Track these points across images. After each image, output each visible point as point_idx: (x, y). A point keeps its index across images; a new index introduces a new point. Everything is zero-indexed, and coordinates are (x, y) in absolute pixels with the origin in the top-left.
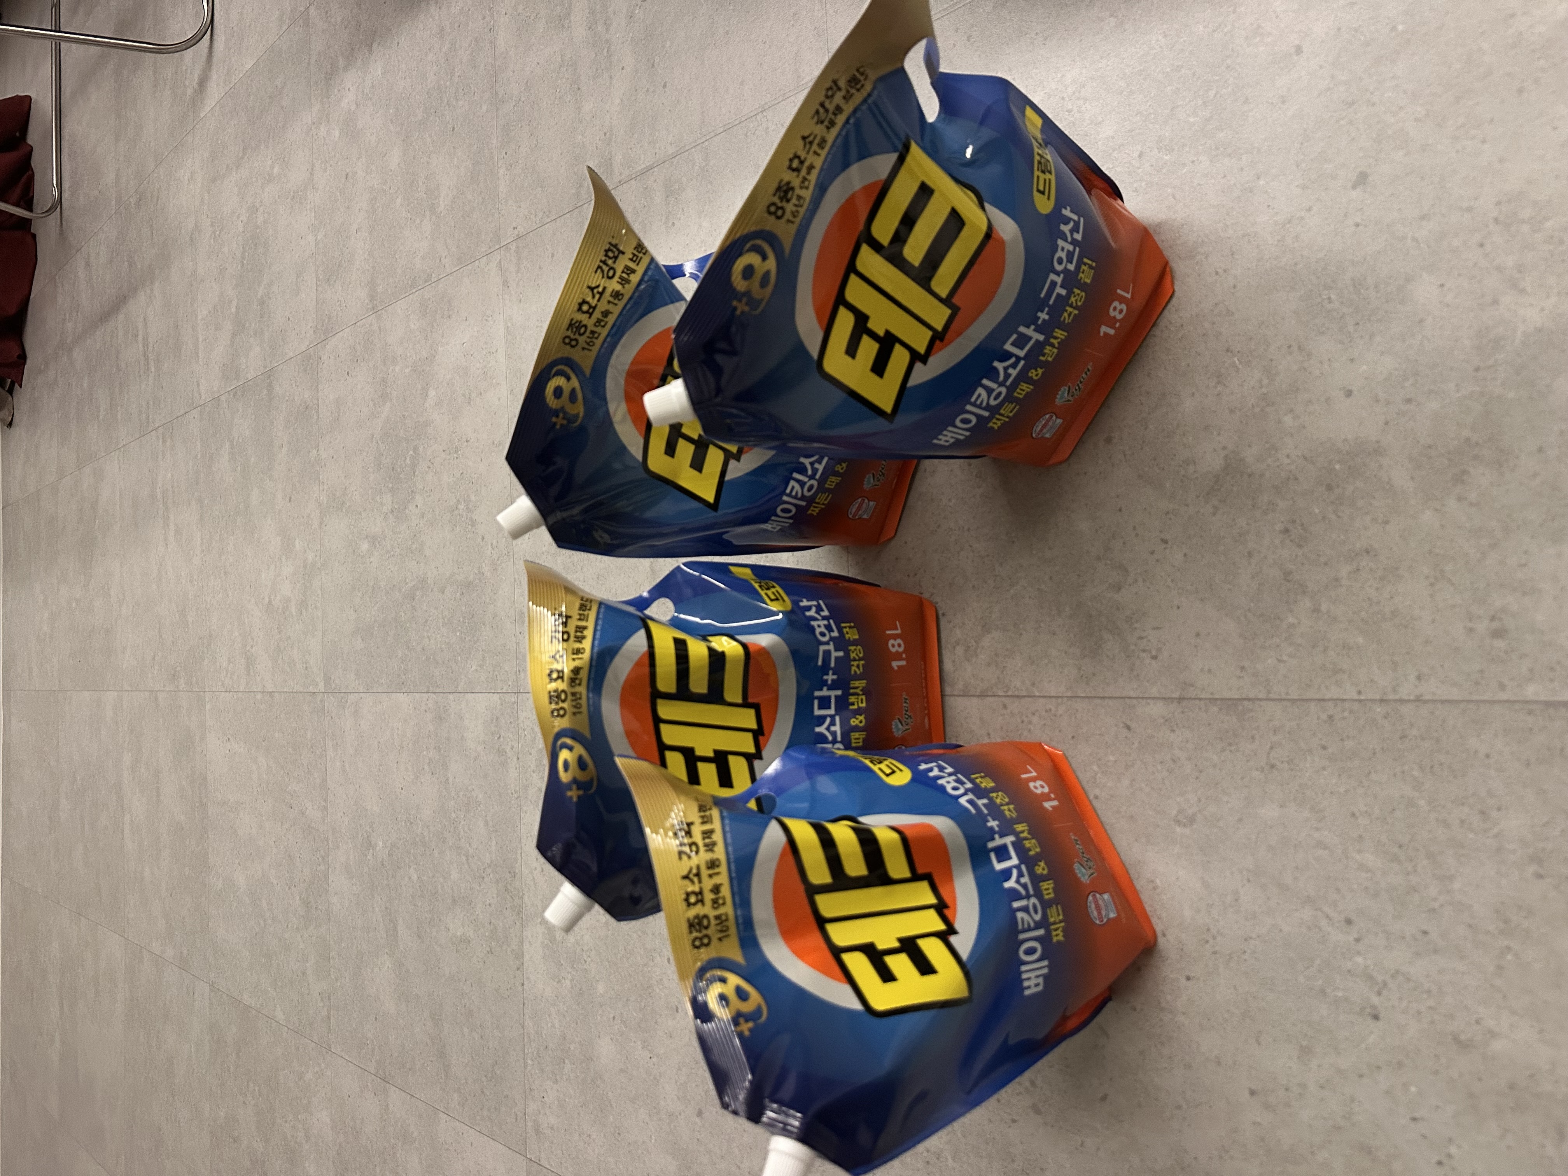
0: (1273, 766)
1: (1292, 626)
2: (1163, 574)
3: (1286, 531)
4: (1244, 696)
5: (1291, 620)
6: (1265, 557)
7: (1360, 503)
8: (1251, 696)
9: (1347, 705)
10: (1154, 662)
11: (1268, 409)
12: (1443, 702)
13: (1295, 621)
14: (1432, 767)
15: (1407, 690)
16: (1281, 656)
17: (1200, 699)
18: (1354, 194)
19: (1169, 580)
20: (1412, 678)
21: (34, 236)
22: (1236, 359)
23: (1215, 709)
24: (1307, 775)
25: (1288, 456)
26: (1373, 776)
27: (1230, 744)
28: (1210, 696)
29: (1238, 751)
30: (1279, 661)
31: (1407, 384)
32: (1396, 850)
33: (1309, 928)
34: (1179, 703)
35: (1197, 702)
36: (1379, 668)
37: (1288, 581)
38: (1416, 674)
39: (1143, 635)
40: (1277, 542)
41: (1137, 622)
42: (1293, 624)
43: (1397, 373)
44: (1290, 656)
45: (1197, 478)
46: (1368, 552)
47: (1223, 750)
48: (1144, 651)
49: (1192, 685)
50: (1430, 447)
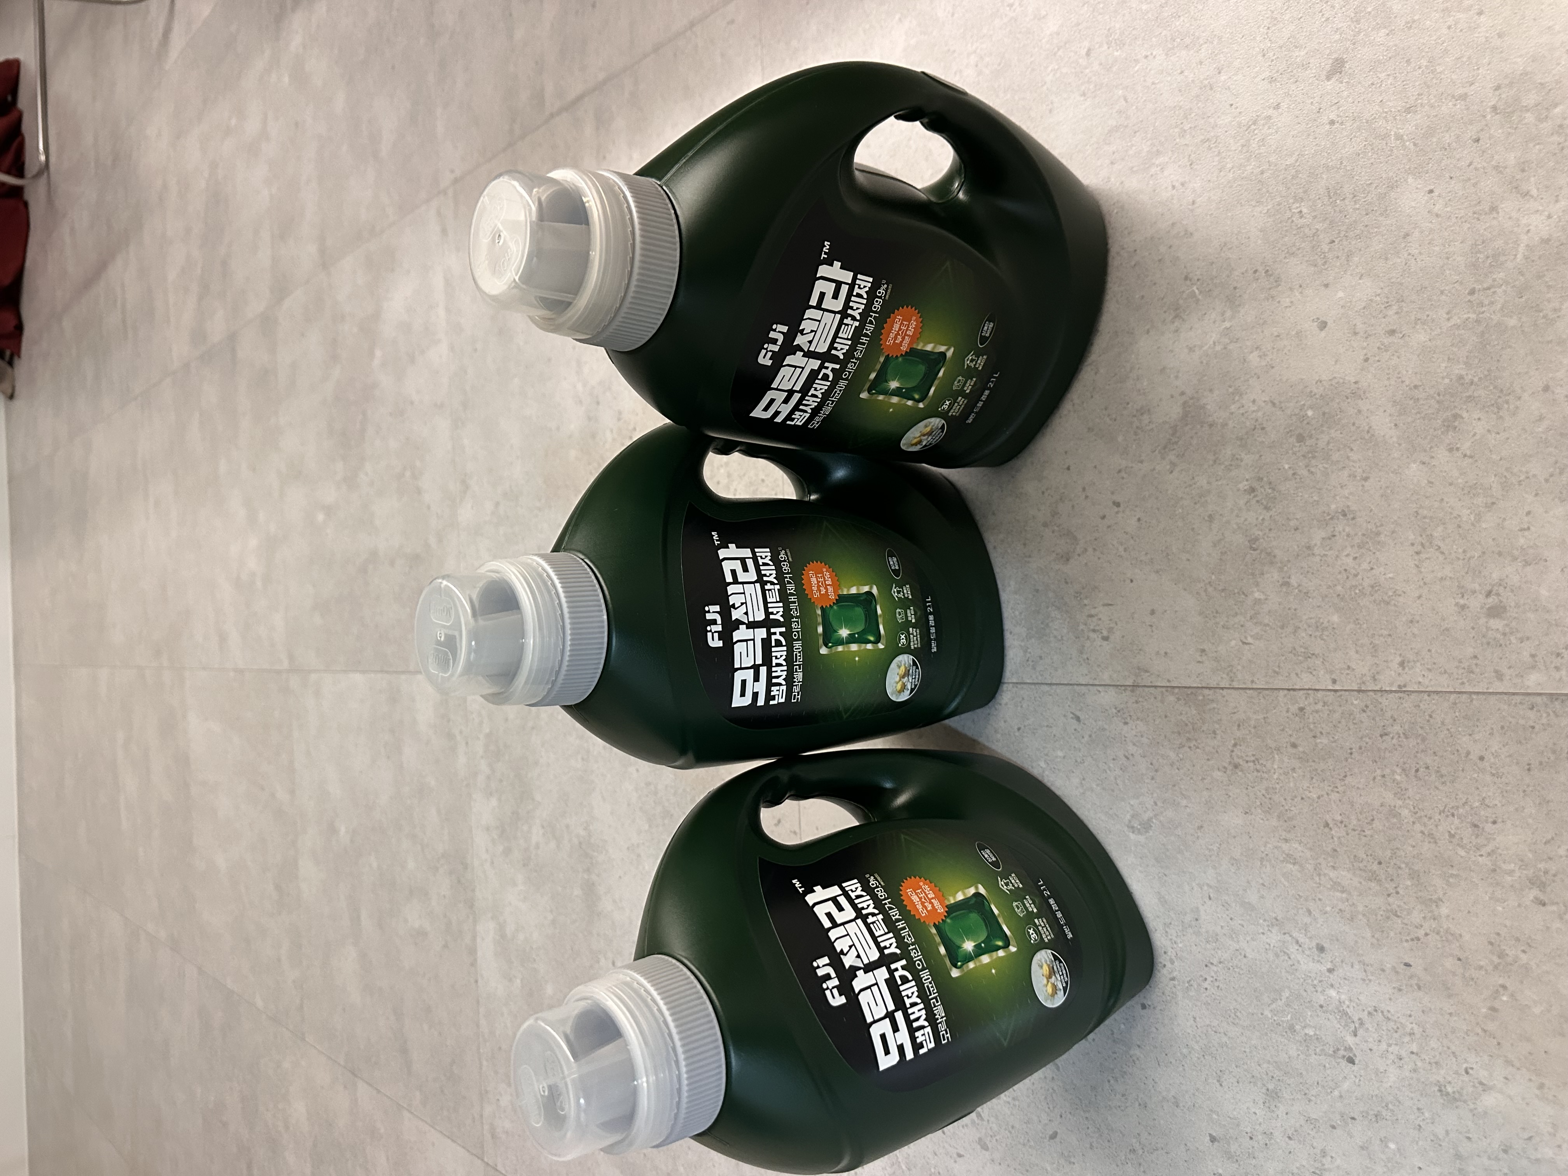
0: (1236, 766)
1: (1257, 602)
2: (1115, 542)
3: (1253, 490)
4: (1204, 685)
5: (1257, 595)
6: (1228, 522)
7: (1335, 457)
8: (1213, 684)
9: (1320, 695)
10: (1105, 643)
11: (1231, 347)
12: (1429, 693)
13: (1262, 597)
14: (1417, 771)
15: (1389, 678)
16: (1246, 638)
17: (1156, 687)
18: (1329, 85)
19: (1121, 549)
20: (1395, 665)
21: (26, 205)
22: (1195, 288)
23: (1172, 698)
24: (1275, 776)
25: (1254, 401)
26: (1349, 780)
27: (1189, 739)
28: (1168, 684)
29: (1198, 748)
30: (1244, 643)
31: (1391, 312)
32: (1375, 867)
33: (1277, 956)
34: (1132, 691)
35: (1152, 690)
36: (1357, 652)
37: (1255, 550)
38: (1398, 659)
39: (1093, 612)
40: (1242, 503)
41: (1086, 598)
42: (1260, 599)
43: (1378, 298)
44: (1257, 637)
45: (1152, 429)
46: (1345, 515)
47: (1182, 746)
48: (1094, 631)
49: (1147, 671)
50: (1416, 387)
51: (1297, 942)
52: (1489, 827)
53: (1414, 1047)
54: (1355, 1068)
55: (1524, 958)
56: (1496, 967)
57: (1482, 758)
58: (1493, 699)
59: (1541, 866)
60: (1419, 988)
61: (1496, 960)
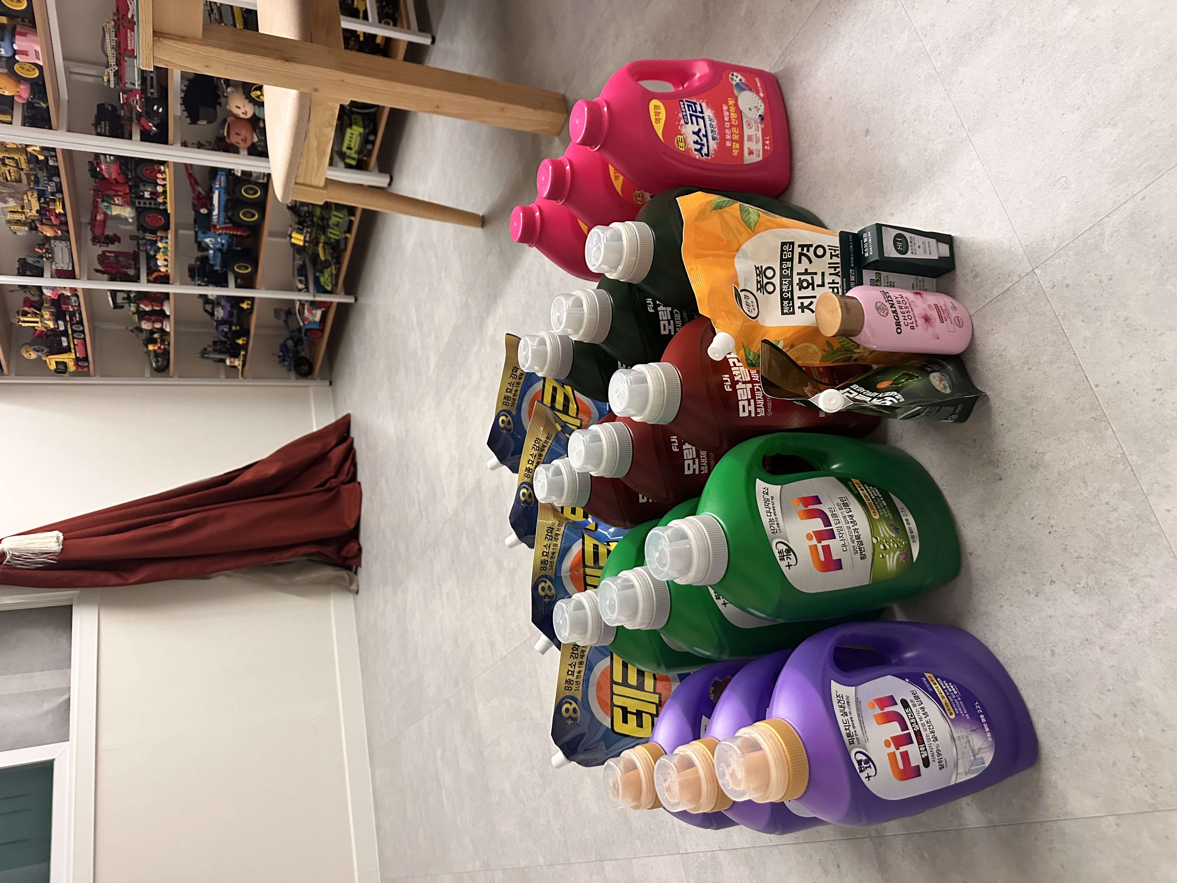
51: (966, 444)
52: (1004, 353)
53: (1018, 457)
54: (1003, 481)
55: (1033, 393)
56: (1027, 404)
57: (992, 330)
58: (987, 307)
59: (1024, 355)
60: (1009, 431)
61: (1026, 401)
